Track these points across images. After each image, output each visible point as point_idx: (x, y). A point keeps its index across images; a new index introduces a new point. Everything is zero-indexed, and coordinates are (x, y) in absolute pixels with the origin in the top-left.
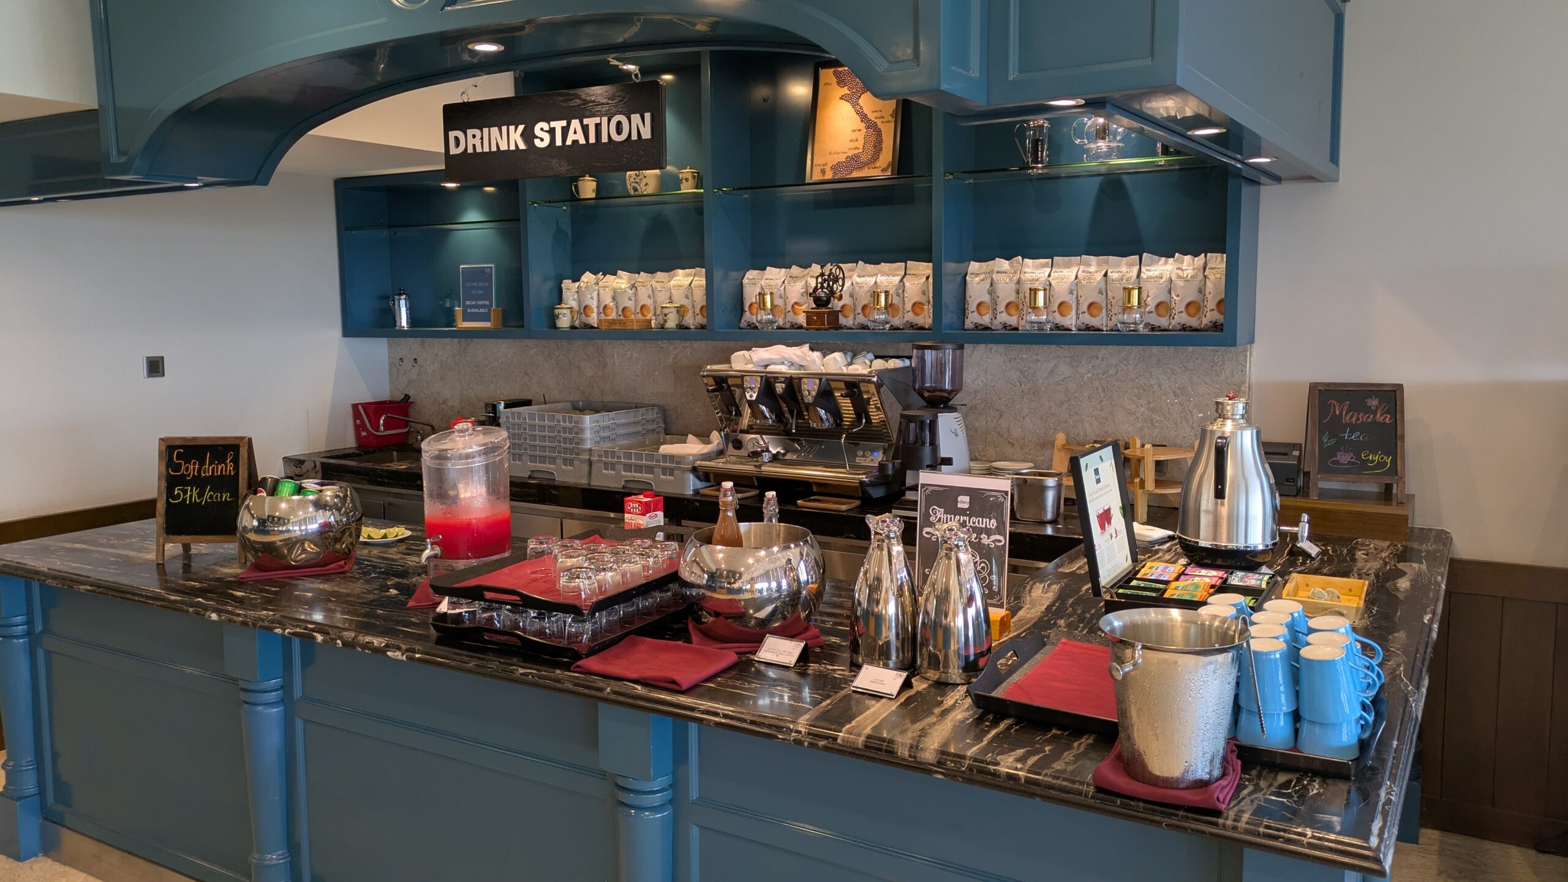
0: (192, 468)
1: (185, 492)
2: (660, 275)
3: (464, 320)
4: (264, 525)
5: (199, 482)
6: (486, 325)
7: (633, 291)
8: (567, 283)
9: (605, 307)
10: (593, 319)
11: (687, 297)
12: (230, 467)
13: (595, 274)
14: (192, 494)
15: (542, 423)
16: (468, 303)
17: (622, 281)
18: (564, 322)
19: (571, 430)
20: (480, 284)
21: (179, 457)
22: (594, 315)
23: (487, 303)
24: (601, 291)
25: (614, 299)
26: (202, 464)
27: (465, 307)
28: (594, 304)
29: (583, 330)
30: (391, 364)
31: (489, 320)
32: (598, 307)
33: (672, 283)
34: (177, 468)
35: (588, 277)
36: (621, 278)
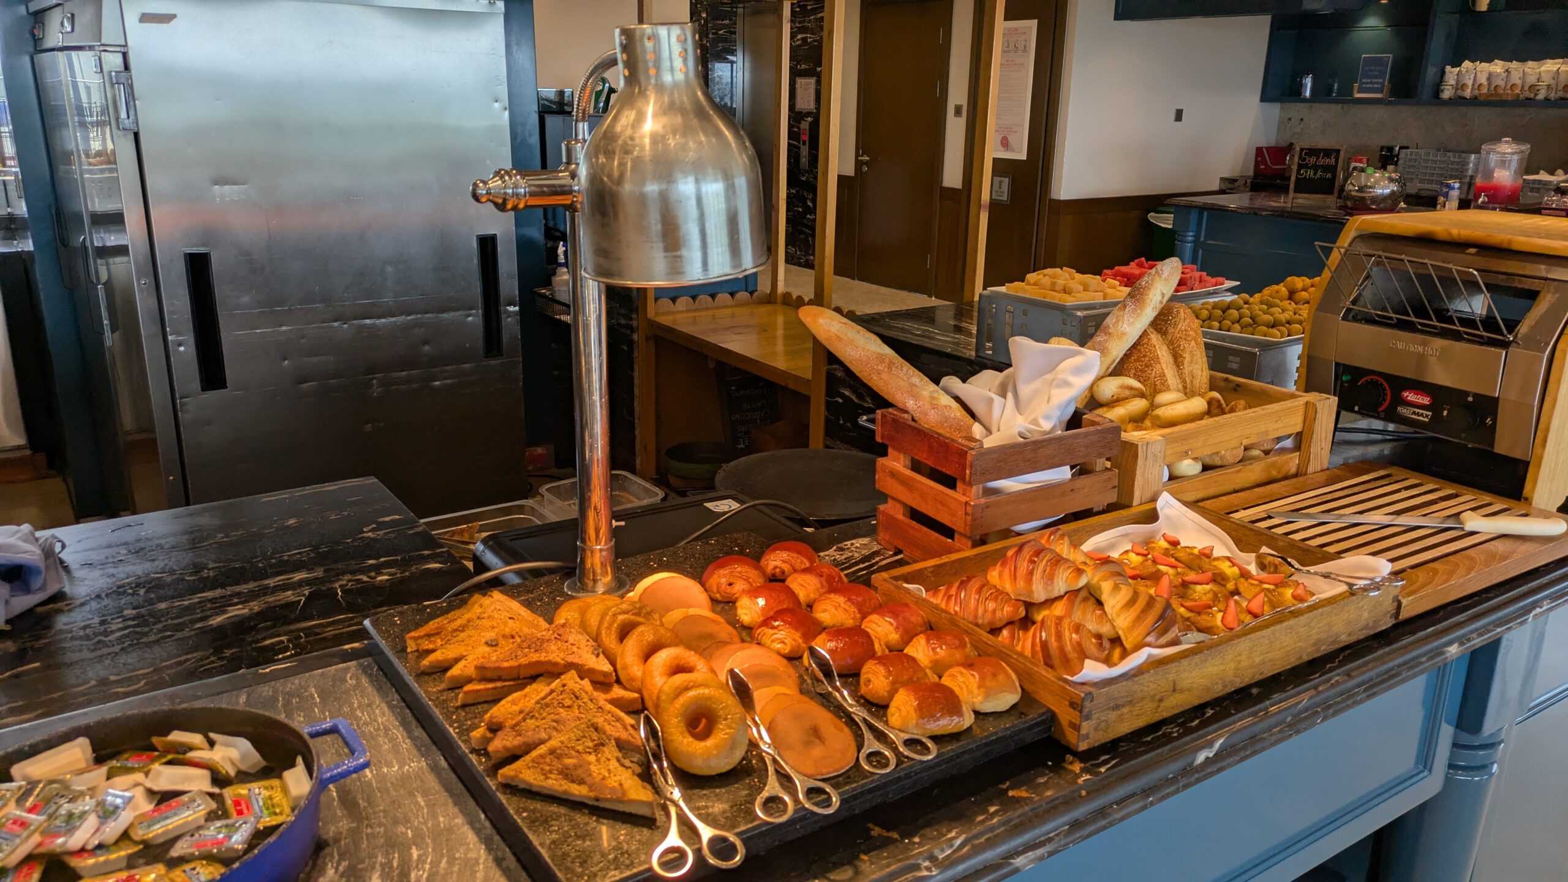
0: (1313, 160)
1: (1306, 172)
2: (1530, 63)
3: (1358, 92)
4: (1361, 189)
5: (1315, 167)
6: (1379, 96)
7: (1506, 74)
8: (1448, 68)
9: (1480, 85)
10: (1468, 93)
11: (1554, 79)
12: (1333, 160)
13: (1473, 62)
14: (1310, 173)
15: (1435, 159)
16: (1364, 81)
17: (1498, 67)
18: (1447, 94)
19: (1458, 163)
20: (1377, 68)
21: (1306, 154)
22: (1469, 90)
23: (1381, 81)
24: (1478, 74)
25: (1488, 79)
26: (1318, 158)
27: (1361, 83)
28: (1470, 83)
29: (1459, 101)
30: (1280, 123)
31: (1382, 92)
32: (1473, 85)
33: (1542, 69)
34: (1304, 160)
35: (1467, 64)
36: (1496, 65)
